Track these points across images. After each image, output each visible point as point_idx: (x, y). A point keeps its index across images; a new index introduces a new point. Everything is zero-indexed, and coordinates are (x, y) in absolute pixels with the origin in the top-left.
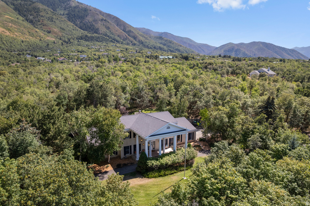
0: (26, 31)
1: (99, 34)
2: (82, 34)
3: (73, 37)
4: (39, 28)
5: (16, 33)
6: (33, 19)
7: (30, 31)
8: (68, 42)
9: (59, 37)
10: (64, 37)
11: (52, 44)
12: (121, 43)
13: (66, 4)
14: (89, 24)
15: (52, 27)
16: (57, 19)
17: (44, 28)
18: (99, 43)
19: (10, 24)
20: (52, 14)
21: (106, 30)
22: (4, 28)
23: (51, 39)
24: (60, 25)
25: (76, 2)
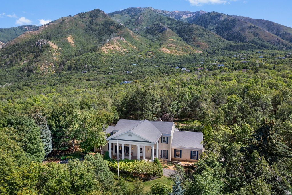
0: (180, 48)
1: (245, 42)
2: (227, 44)
3: (218, 48)
4: (191, 44)
5: (174, 51)
6: (188, 38)
7: (183, 48)
8: (213, 53)
9: (205, 50)
10: (210, 49)
11: (199, 56)
13: (216, 20)
14: (236, 34)
15: (201, 41)
16: (207, 34)
17: (195, 44)
18: (243, 52)
19: (171, 45)
20: (203, 31)
21: (254, 37)
22: (167, 48)
23: (198, 52)
24: (208, 39)
25: (226, 16)
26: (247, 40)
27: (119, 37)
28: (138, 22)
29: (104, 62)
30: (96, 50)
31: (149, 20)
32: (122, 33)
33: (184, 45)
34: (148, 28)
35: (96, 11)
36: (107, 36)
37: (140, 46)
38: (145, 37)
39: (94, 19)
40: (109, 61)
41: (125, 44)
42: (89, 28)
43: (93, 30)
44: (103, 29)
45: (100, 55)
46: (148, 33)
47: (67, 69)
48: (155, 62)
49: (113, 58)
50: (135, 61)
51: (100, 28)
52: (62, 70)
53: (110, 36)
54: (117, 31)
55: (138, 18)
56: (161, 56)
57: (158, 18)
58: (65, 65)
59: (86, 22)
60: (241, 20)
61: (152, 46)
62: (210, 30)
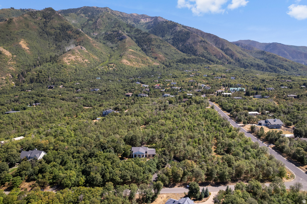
0: (140, 59)
1: (196, 55)
2: (181, 57)
3: (173, 61)
4: (150, 55)
5: (134, 63)
6: (146, 48)
7: (142, 60)
8: (169, 66)
9: (162, 62)
10: (167, 61)
11: (156, 68)
12: (215, 62)
13: (173, 29)
14: (189, 46)
15: (158, 53)
16: (164, 45)
17: (153, 55)
18: (194, 65)
19: (131, 56)
20: (160, 42)
21: (203, 50)
22: (127, 60)
23: (156, 64)
24: (165, 51)
25: (181, 26)
26: (198, 53)
27: (79, 47)
28: (96, 26)
29: (68, 74)
30: (57, 60)
31: (107, 25)
32: (81, 40)
33: (143, 57)
34: (107, 34)
35: (50, 10)
36: (66, 42)
37: (101, 55)
38: (104, 43)
39: (48, 20)
40: (72, 73)
41: (86, 54)
42: (44, 31)
43: (48, 34)
44: (60, 34)
45: (62, 66)
46: (108, 39)
47: (29, 81)
48: (117, 74)
49: (76, 70)
50: (98, 73)
51: (56, 32)
52: (24, 83)
53: (68, 42)
54: (75, 37)
55: (96, 22)
56: (122, 68)
57: (117, 24)
58: (26, 77)
59: (39, 23)
60: (194, 32)
61: (112, 55)
62: (167, 40)
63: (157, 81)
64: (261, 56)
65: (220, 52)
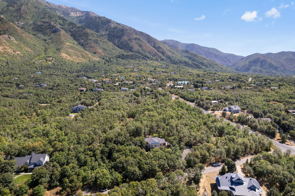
0: (79, 54)
1: (133, 52)
2: (119, 53)
3: (113, 56)
4: (88, 50)
5: (74, 57)
6: (84, 43)
7: (82, 54)
8: (109, 61)
9: (102, 57)
10: (106, 57)
11: (98, 64)
12: (151, 59)
13: (107, 25)
14: (125, 43)
15: (97, 48)
16: (101, 41)
17: (92, 50)
18: (133, 61)
19: (70, 50)
20: (97, 37)
21: (139, 47)
22: (66, 54)
23: (96, 59)
24: (103, 46)
25: (115, 23)
26: (134, 50)
27: (6, 36)
28: (20, 14)
31: (34, 14)
32: (6, 29)
33: (82, 51)
34: (36, 24)
37: (34, 47)
38: (34, 35)
41: (17, 45)
46: (38, 31)
48: (58, 68)
49: (7, 63)
50: (36, 67)
55: (20, 9)
56: (62, 62)
57: (47, 15)
60: (128, 30)
61: (48, 48)
62: (102, 36)
63: (104, 76)
64: (186, 55)
65: (153, 50)
